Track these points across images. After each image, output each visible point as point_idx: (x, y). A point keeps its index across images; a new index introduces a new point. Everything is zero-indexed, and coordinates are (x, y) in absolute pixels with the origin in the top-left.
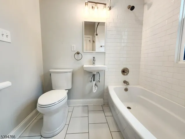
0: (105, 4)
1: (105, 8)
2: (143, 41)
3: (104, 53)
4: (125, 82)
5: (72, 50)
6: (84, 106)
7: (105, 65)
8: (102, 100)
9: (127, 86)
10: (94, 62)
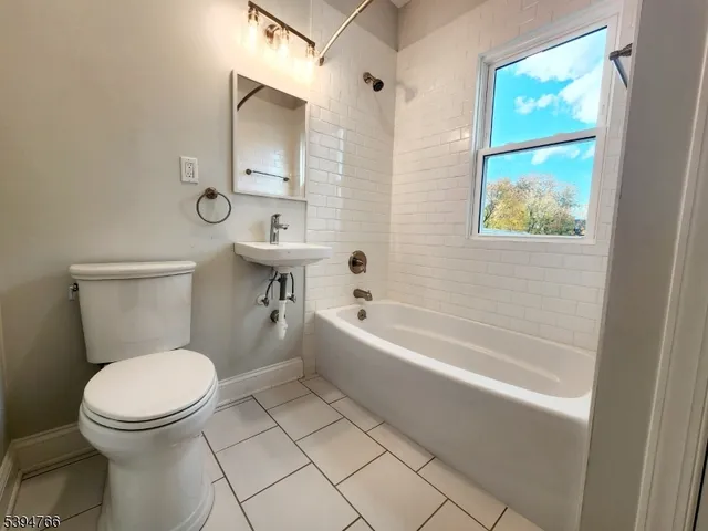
0: (312, 44)
1: (311, 56)
3: (303, 204)
4: (359, 293)
5: (184, 179)
6: (235, 404)
7: (305, 242)
8: (297, 361)
9: (366, 305)
10: (275, 231)
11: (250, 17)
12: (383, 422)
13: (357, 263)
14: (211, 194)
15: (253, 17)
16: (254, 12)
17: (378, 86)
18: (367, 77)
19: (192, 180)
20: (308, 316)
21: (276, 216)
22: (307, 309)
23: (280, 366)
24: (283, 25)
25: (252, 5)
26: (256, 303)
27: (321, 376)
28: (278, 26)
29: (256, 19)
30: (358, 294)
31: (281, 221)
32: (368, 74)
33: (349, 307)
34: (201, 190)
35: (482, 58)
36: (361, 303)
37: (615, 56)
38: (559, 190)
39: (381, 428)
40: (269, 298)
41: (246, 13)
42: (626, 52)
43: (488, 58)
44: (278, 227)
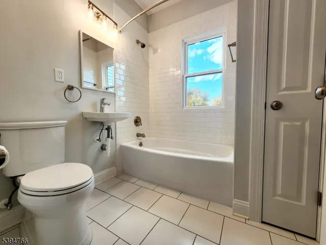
0: (116, 24)
1: (116, 29)
2: (151, 87)
3: (114, 95)
5: (57, 80)
8: (114, 168)
9: (143, 140)
10: (103, 106)
11: (89, 7)
12: (159, 185)
13: (137, 122)
14: (71, 88)
15: (91, 8)
16: (91, 5)
17: (143, 46)
18: (138, 42)
19: (62, 81)
20: (118, 146)
21: (103, 99)
22: (117, 143)
23: (104, 172)
24: (104, 14)
25: (90, 3)
26: (94, 141)
27: (125, 174)
28: (101, 14)
29: (92, 8)
30: (138, 135)
31: (105, 101)
32: (138, 40)
33: (135, 141)
34: (65, 86)
35: (183, 41)
36: (140, 140)
37: (229, 46)
38: (203, 94)
39: (158, 187)
40: (101, 138)
41: (87, 6)
42: (234, 45)
43: (185, 41)
44: (105, 104)
